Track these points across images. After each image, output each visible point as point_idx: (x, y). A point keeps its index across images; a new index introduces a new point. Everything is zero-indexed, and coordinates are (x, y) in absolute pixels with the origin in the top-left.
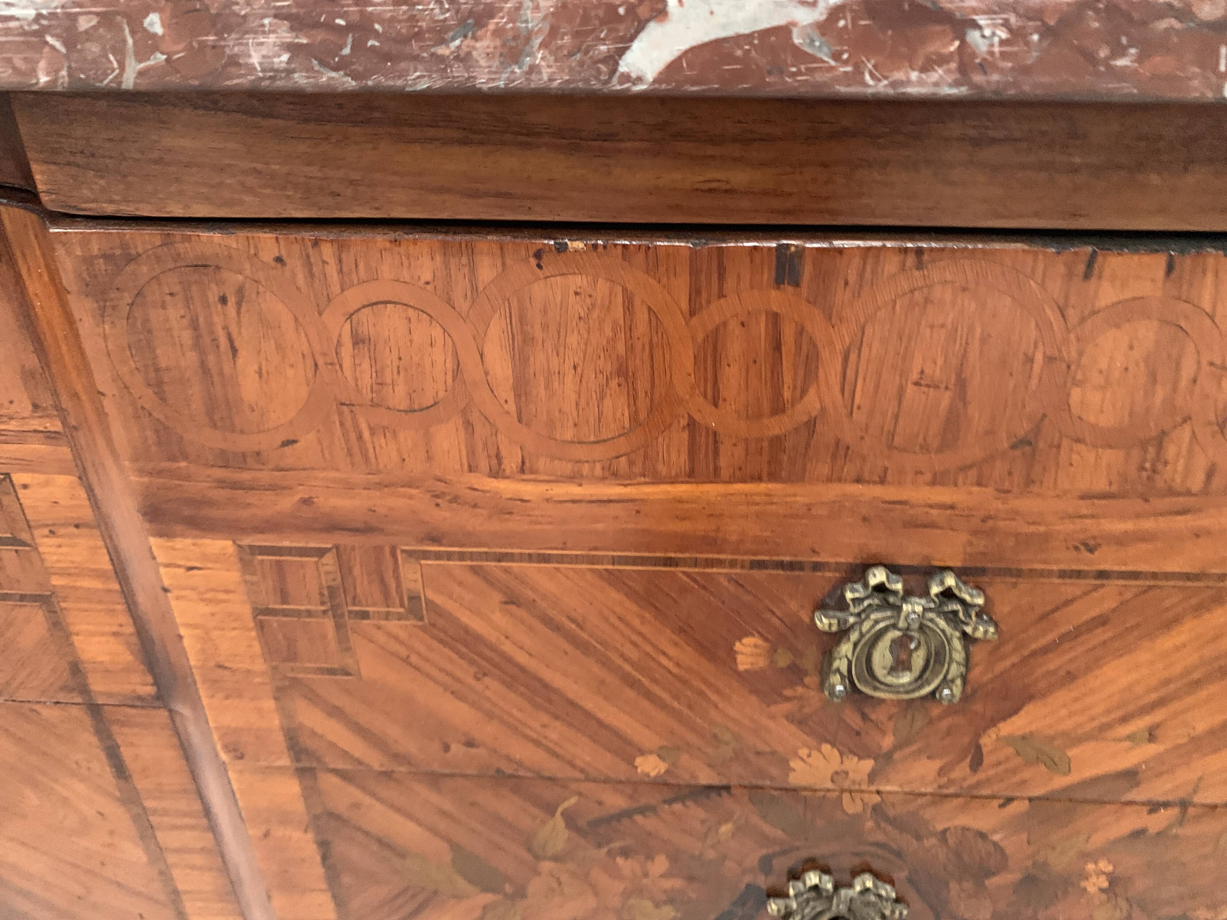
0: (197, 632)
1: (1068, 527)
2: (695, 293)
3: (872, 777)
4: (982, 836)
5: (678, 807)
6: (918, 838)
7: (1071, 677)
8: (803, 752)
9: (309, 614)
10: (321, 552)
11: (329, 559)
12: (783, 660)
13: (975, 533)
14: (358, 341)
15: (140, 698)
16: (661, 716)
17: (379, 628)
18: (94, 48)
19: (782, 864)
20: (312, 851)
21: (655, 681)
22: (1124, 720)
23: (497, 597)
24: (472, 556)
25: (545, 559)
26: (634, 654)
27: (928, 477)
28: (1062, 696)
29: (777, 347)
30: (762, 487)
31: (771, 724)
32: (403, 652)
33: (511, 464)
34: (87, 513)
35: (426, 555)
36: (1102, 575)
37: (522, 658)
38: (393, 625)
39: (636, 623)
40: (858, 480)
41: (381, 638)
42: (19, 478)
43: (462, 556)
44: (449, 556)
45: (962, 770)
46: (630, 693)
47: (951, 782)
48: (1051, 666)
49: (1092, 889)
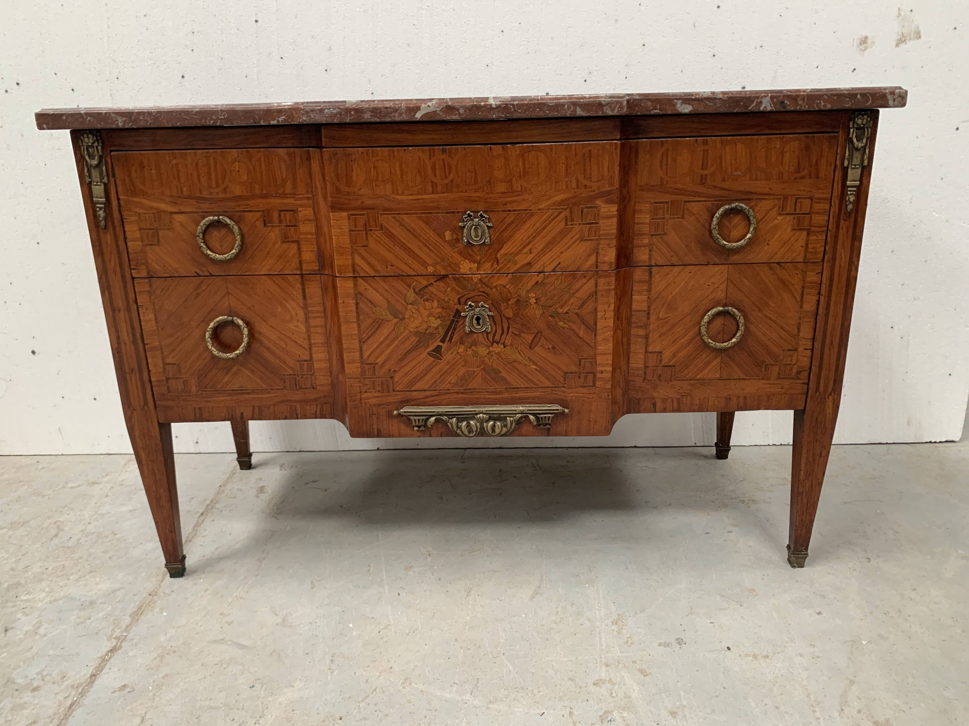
0: (337, 237)
1: (500, 200)
2: (430, 156)
3: (478, 268)
4: (504, 287)
5: (437, 283)
6: (491, 289)
7: (511, 237)
8: (462, 262)
9: (360, 230)
10: (364, 214)
11: (366, 216)
12: (455, 236)
13: (485, 202)
14: (374, 167)
15: (315, 271)
16: (432, 254)
17: (374, 233)
18: (343, 116)
19: (463, 300)
20: (354, 308)
21: (430, 244)
22: (524, 247)
23: (398, 224)
24: (393, 214)
25: (407, 214)
26: (426, 238)
27: (473, 191)
28: (509, 243)
29: (444, 165)
30: (446, 194)
31: (454, 255)
32: (379, 240)
33: (400, 192)
34: (312, 217)
35: (384, 214)
36: (509, 211)
37: (403, 240)
38: (377, 232)
39: (425, 229)
40: (462, 192)
41: (374, 236)
42: (300, 209)
43: (391, 214)
44: (389, 214)
45: (495, 265)
46: (425, 249)
47: (494, 269)
48: (506, 234)
49: (533, 303)
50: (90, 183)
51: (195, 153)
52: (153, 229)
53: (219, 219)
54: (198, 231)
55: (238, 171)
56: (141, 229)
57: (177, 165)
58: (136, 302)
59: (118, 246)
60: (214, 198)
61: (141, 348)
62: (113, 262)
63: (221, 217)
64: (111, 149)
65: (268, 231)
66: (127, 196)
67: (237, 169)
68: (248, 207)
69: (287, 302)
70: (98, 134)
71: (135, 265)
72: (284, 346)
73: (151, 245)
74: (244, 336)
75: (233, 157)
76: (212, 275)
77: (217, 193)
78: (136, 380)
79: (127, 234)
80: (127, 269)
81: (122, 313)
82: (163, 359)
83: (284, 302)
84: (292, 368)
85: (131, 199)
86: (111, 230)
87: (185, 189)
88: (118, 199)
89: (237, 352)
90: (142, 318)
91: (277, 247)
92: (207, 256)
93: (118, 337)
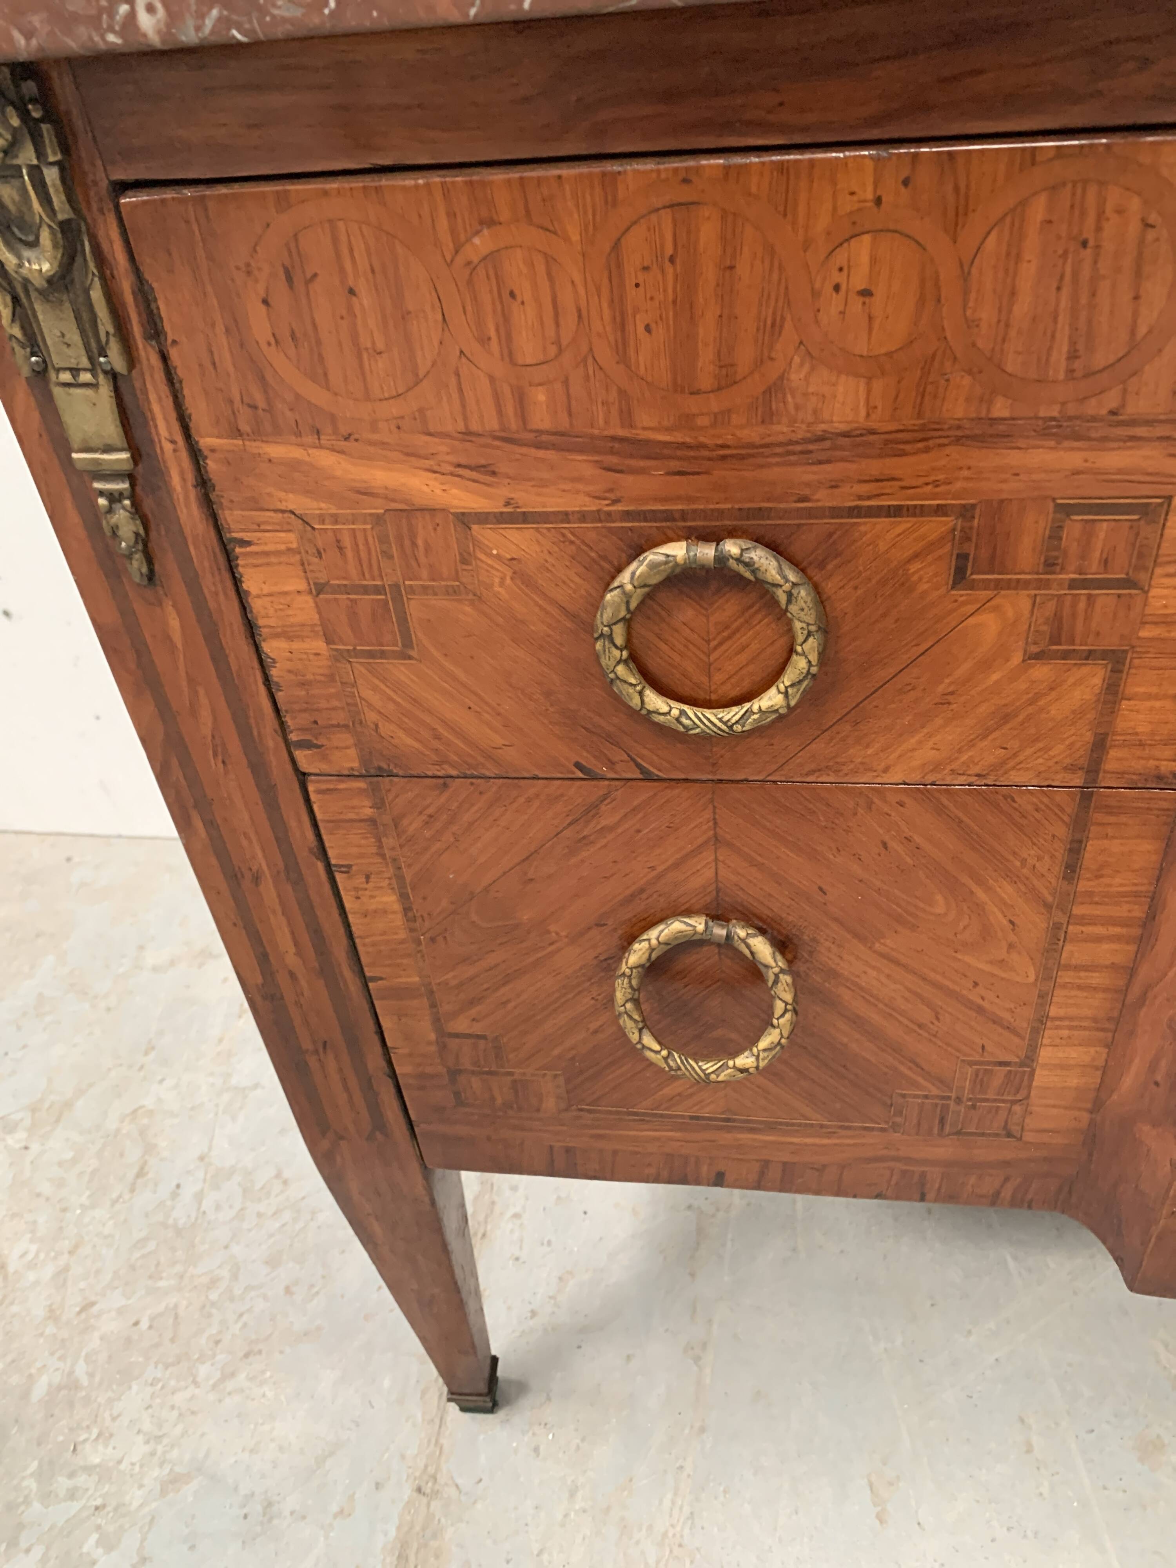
50: (41, 374)
51: (609, 181)
52: (378, 590)
53: (721, 559)
54: (607, 615)
55: (866, 293)
56: (319, 589)
57: (492, 258)
58: (322, 851)
59: (219, 656)
60: (701, 446)
61: (353, 985)
62: (205, 714)
63: (732, 547)
64: (119, 175)
65: (971, 608)
66: (237, 433)
67: (859, 282)
68: (887, 488)
69: (980, 882)
70: (30, 87)
71: (302, 730)
72: (925, 1015)
73: (371, 654)
74: (779, 1006)
75: (847, 205)
76: (648, 777)
77: (721, 418)
78: (341, 1070)
79: (257, 605)
80: (271, 741)
81: (269, 891)
82: (437, 1021)
83: (965, 879)
84: (940, 1081)
85: (254, 447)
86: (178, 587)
87: (541, 396)
88: (196, 454)
89: (745, 1060)
90: (347, 906)
91: (995, 677)
92: (644, 717)
93: (263, 959)
